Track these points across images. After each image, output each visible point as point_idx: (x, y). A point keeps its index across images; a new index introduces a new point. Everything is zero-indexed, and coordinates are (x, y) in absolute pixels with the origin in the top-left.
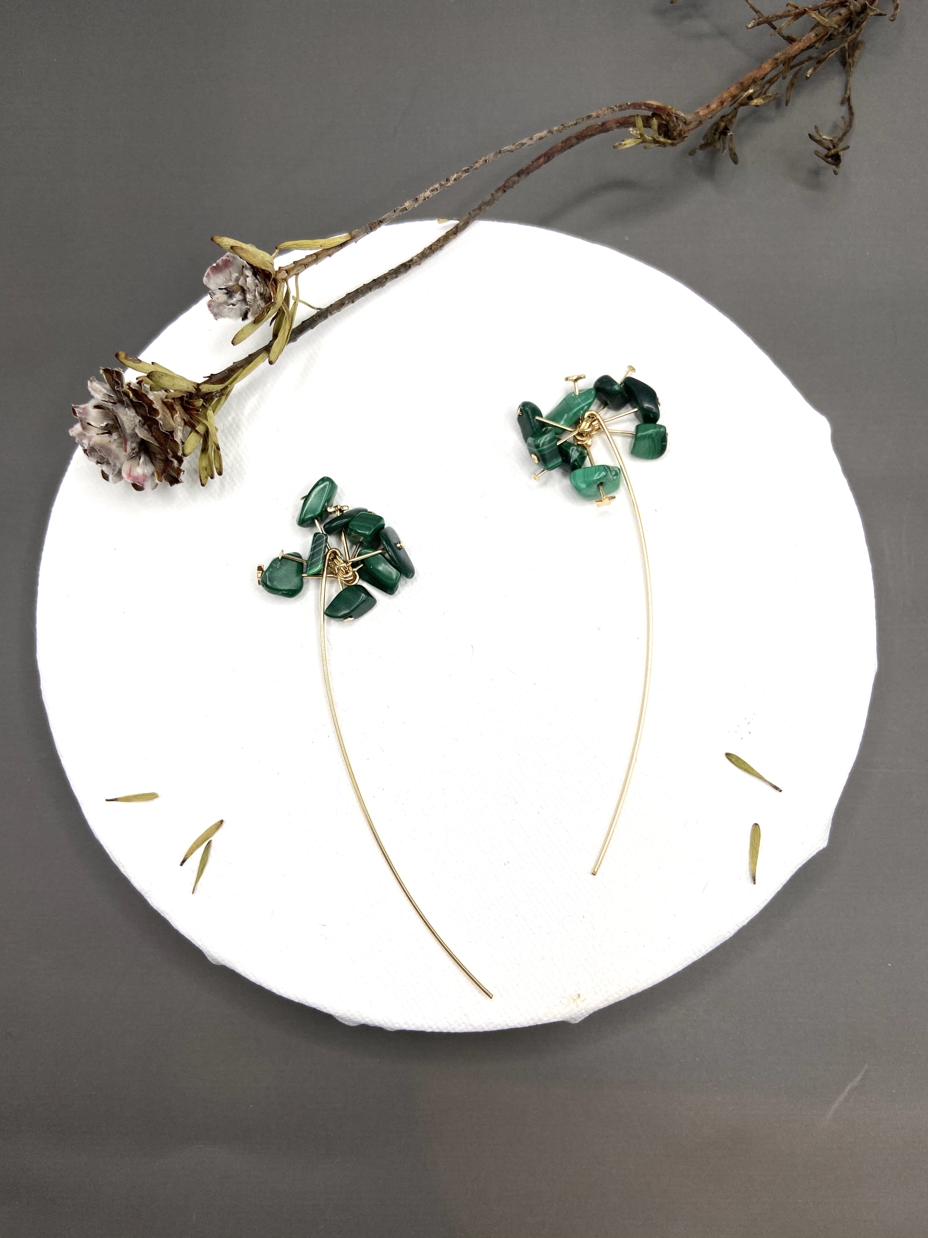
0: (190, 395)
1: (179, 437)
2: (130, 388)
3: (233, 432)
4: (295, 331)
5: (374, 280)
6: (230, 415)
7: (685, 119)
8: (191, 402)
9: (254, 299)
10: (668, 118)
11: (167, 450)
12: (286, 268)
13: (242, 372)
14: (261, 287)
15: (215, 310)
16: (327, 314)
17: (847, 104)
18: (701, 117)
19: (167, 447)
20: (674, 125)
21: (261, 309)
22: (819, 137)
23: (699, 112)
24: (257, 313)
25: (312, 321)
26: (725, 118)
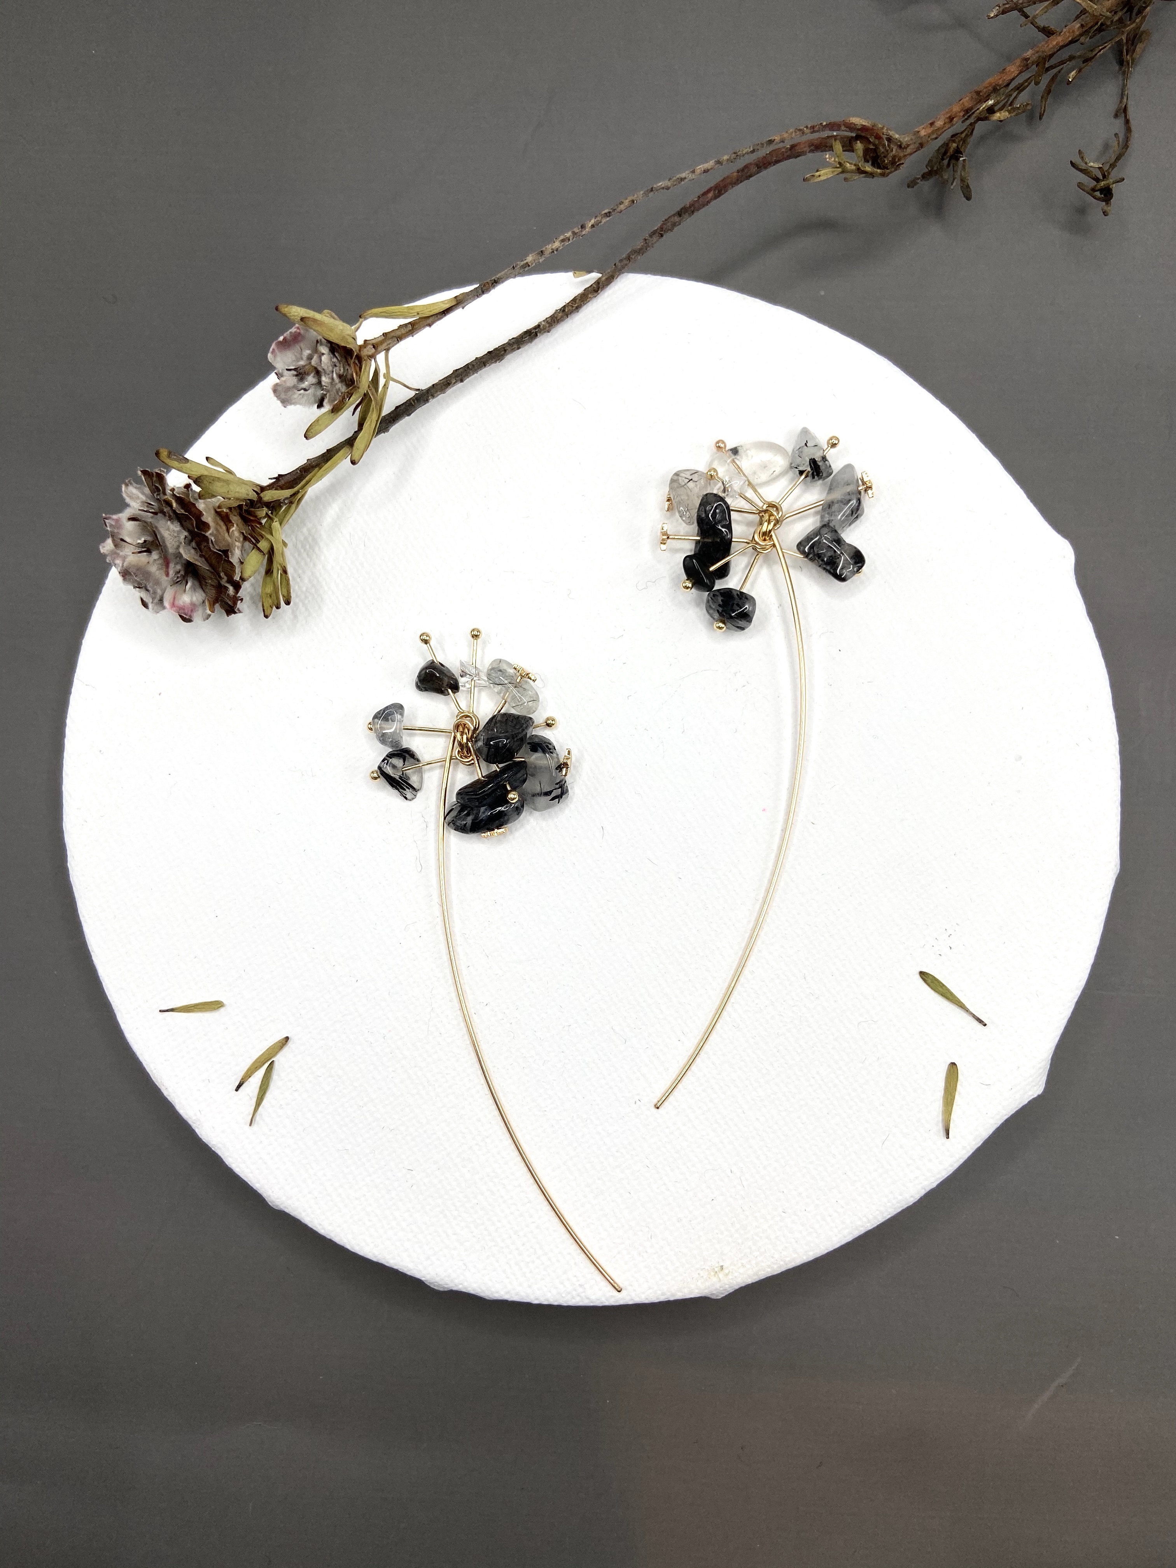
0: (251, 503)
1: (235, 557)
2: (174, 495)
3: (308, 547)
4: (386, 420)
5: (489, 352)
6: (305, 525)
7: (900, 141)
8: (251, 511)
9: (331, 383)
10: (877, 142)
11: (220, 574)
12: (374, 342)
13: (318, 471)
14: (340, 367)
15: (283, 396)
16: (428, 397)
17: (1123, 115)
18: (922, 137)
19: (221, 569)
20: (886, 149)
21: (340, 394)
22: (1085, 165)
23: (920, 131)
24: (336, 400)
25: (409, 406)
26: (957, 137)
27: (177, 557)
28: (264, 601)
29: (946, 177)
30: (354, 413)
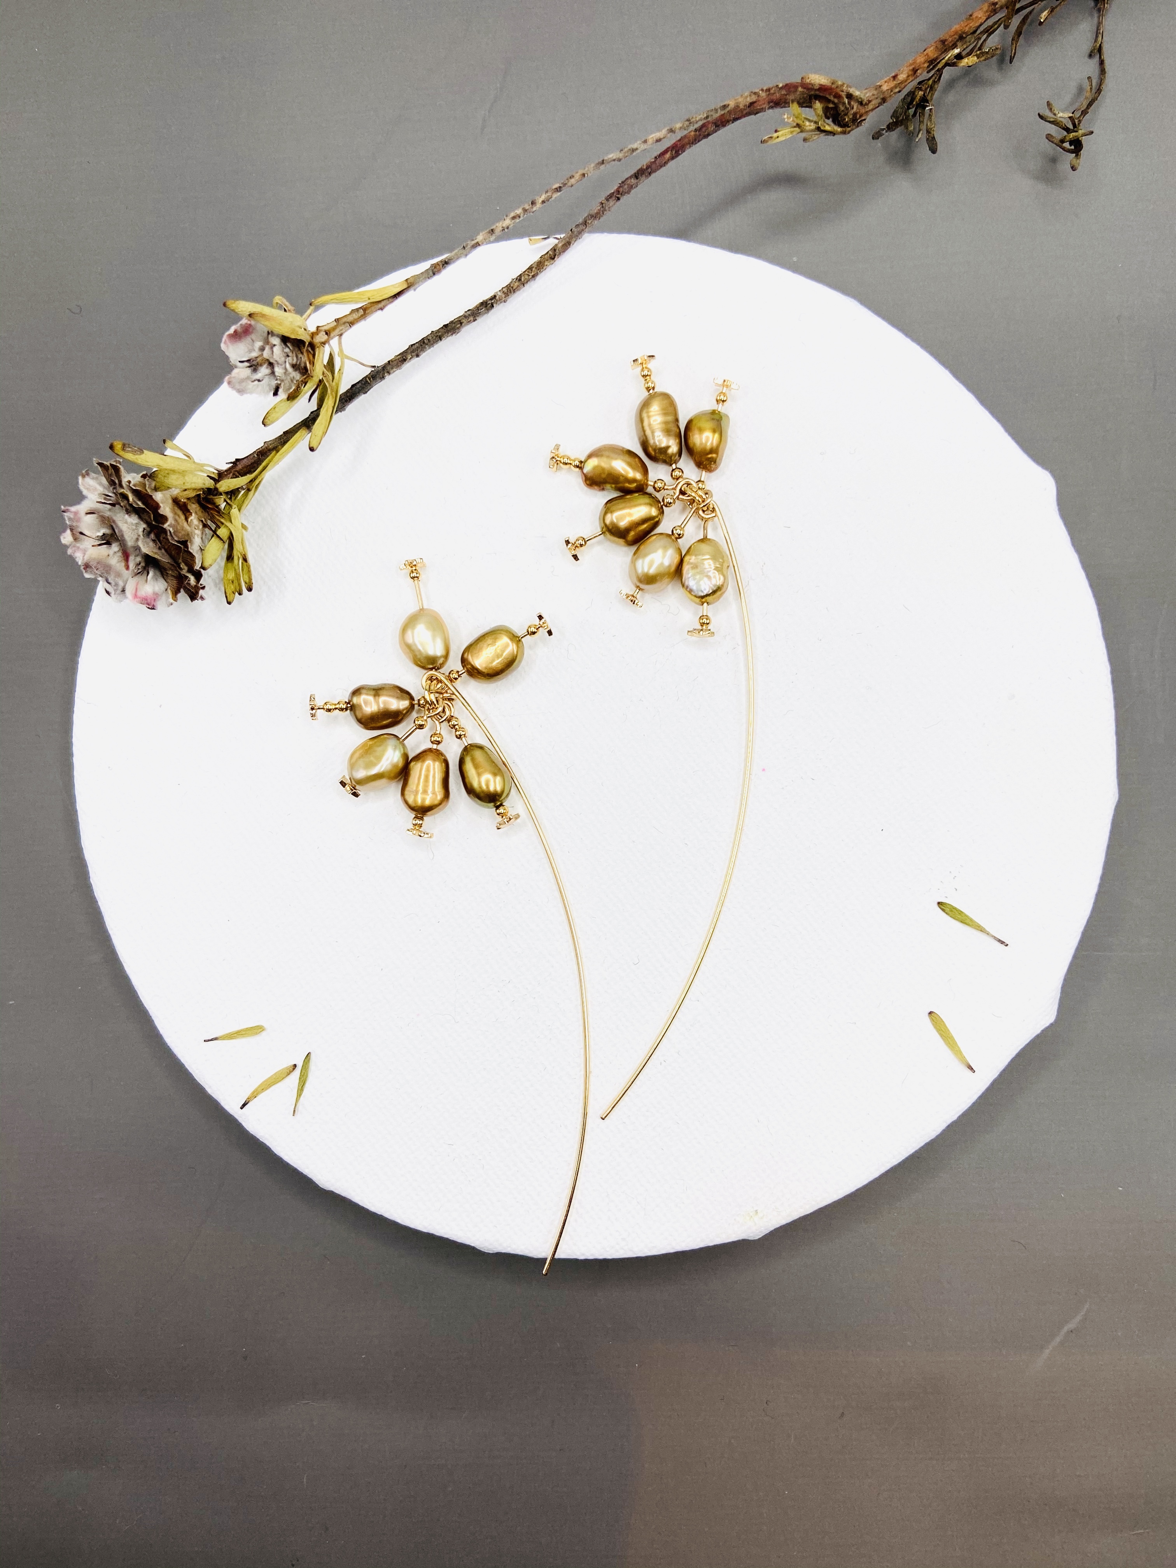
0: (209, 491)
1: (195, 546)
2: (130, 490)
7: (861, 98)
8: (210, 498)
9: (285, 373)
10: (836, 101)
11: (179, 565)
12: (326, 328)
13: (276, 455)
14: (293, 357)
15: (238, 387)
16: (385, 373)
17: (1098, 55)
18: (884, 92)
19: (180, 561)
20: (846, 107)
21: (295, 382)
22: (1054, 116)
23: (882, 86)
24: (291, 388)
25: (365, 384)
26: (924, 84)
27: (136, 550)
28: (226, 586)
29: (911, 128)
30: (310, 400)
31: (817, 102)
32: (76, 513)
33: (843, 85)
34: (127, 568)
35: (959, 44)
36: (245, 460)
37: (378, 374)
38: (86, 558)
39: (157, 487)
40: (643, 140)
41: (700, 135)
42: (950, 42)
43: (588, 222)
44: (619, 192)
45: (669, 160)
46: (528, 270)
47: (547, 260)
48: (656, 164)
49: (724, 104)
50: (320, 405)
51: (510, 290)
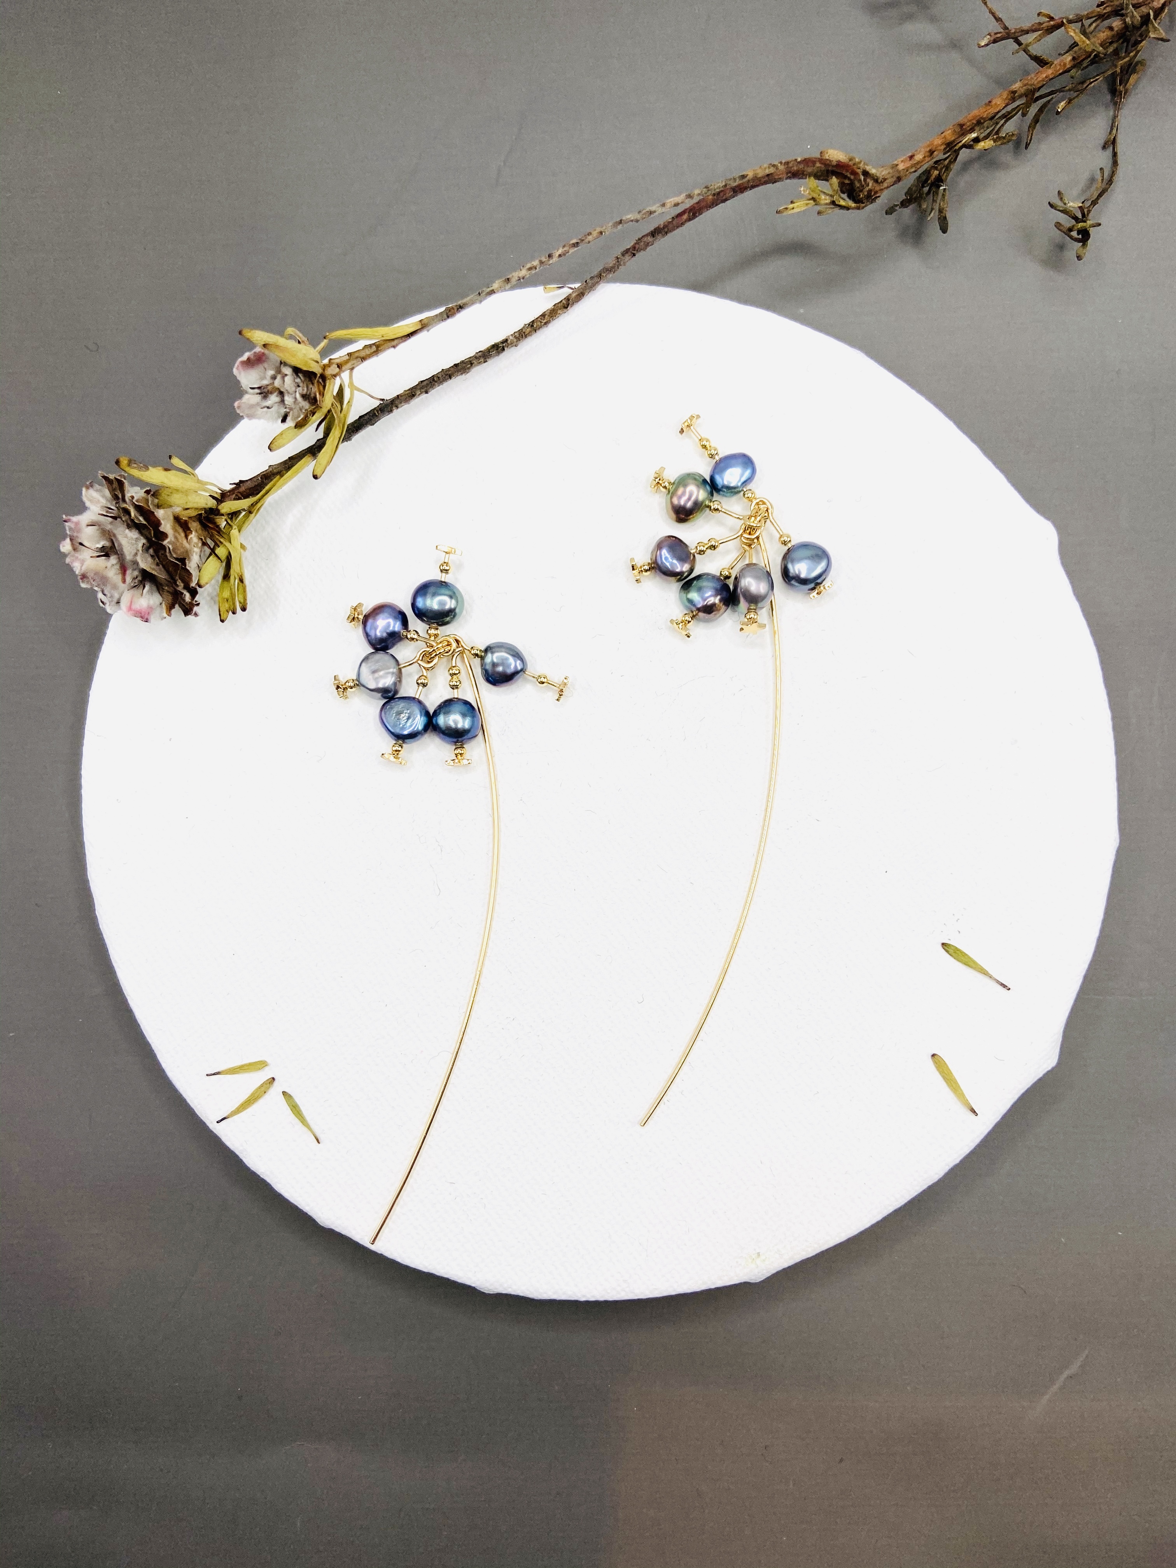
0: (210, 511)
1: (193, 564)
2: (133, 505)
4: (351, 429)
5: (456, 365)
7: (876, 175)
8: (211, 519)
9: (295, 402)
10: (852, 177)
11: (176, 581)
12: (338, 362)
13: (278, 481)
14: (303, 387)
16: (393, 406)
17: (1111, 148)
18: (899, 171)
19: (177, 578)
20: (861, 184)
21: (304, 411)
22: (1063, 205)
23: (898, 165)
24: (299, 417)
25: (373, 416)
26: (940, 164)
27: (134, 564)
28: (221, 605)
29: (924, 206)
30: (317, 429)
31: (834, 177)
32: (77, 524)
33: (860, 163)
34: (124, 581)
35: (977, 128)
36: (249, 482)
37: (386, 407)
38: (84, 568)
39: (159, 505)
40: (662, 203)
41: (718, 199)
42: (968, 127)
43: (602, 275)
44: (635, 248)
45: (685, 221)
46: (541, 317)
47: (560, 309)
48: (673, 224)
49: (742, 174)
50: (327, 434)
51: (522, 335)
